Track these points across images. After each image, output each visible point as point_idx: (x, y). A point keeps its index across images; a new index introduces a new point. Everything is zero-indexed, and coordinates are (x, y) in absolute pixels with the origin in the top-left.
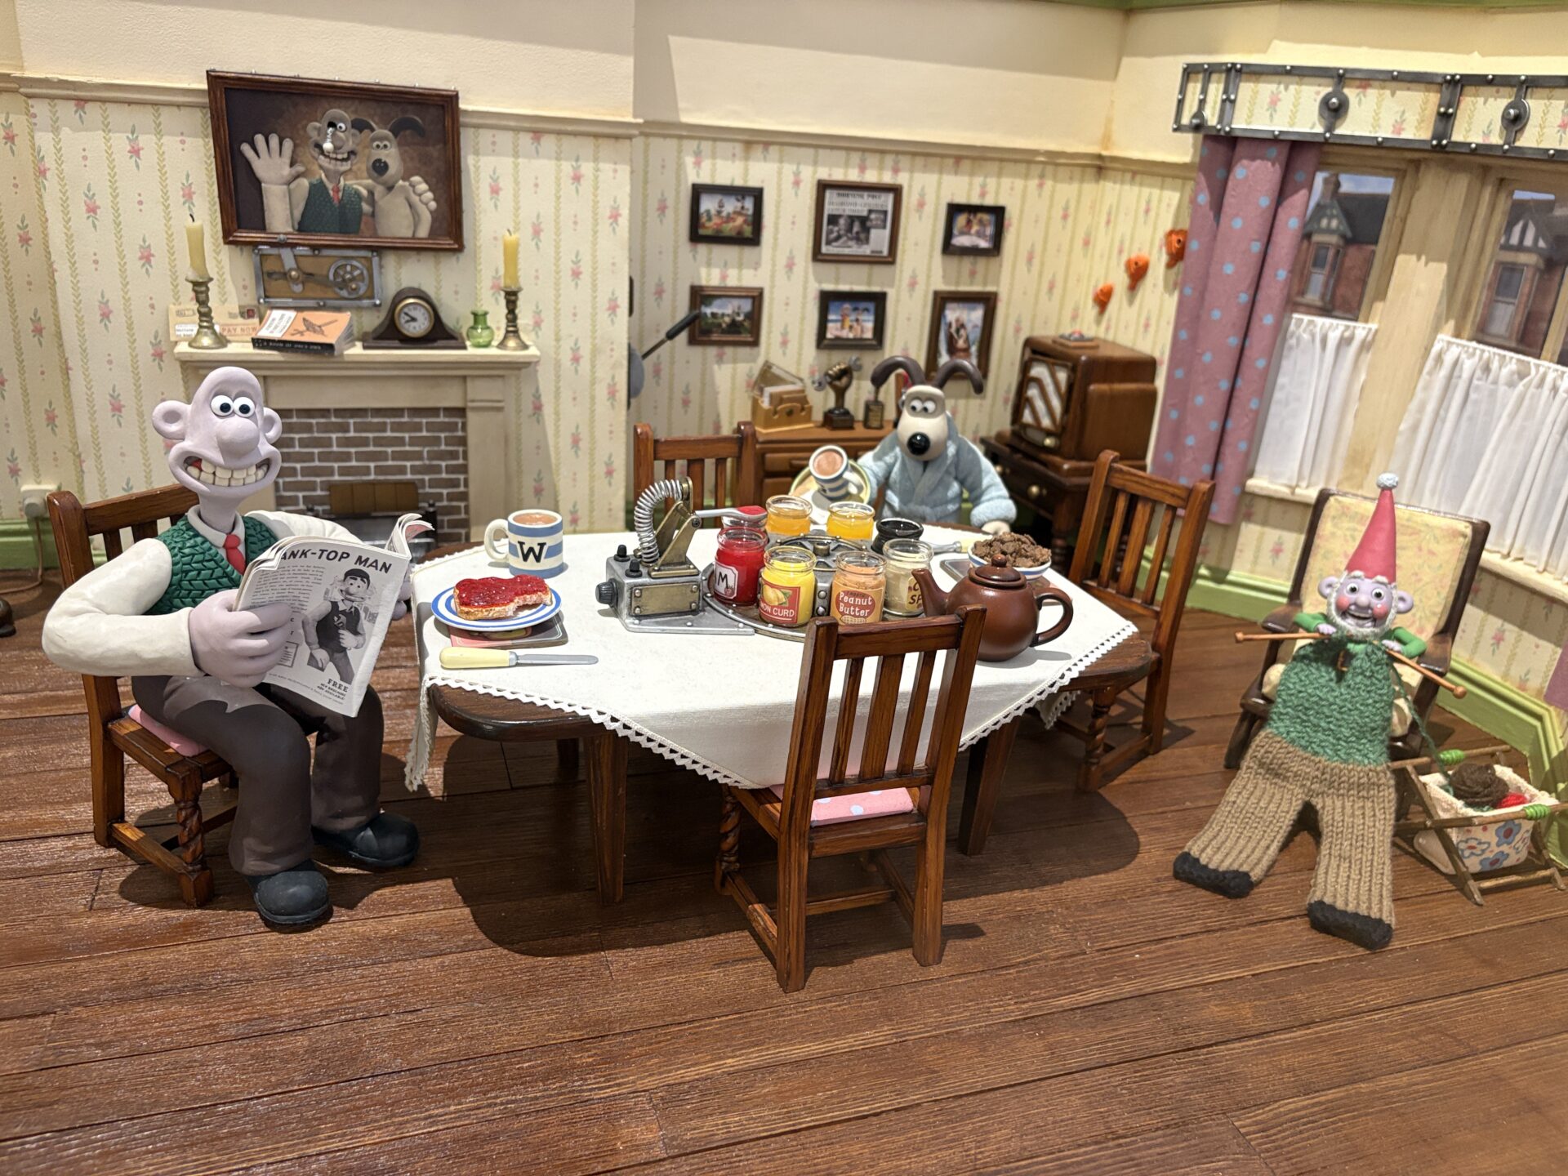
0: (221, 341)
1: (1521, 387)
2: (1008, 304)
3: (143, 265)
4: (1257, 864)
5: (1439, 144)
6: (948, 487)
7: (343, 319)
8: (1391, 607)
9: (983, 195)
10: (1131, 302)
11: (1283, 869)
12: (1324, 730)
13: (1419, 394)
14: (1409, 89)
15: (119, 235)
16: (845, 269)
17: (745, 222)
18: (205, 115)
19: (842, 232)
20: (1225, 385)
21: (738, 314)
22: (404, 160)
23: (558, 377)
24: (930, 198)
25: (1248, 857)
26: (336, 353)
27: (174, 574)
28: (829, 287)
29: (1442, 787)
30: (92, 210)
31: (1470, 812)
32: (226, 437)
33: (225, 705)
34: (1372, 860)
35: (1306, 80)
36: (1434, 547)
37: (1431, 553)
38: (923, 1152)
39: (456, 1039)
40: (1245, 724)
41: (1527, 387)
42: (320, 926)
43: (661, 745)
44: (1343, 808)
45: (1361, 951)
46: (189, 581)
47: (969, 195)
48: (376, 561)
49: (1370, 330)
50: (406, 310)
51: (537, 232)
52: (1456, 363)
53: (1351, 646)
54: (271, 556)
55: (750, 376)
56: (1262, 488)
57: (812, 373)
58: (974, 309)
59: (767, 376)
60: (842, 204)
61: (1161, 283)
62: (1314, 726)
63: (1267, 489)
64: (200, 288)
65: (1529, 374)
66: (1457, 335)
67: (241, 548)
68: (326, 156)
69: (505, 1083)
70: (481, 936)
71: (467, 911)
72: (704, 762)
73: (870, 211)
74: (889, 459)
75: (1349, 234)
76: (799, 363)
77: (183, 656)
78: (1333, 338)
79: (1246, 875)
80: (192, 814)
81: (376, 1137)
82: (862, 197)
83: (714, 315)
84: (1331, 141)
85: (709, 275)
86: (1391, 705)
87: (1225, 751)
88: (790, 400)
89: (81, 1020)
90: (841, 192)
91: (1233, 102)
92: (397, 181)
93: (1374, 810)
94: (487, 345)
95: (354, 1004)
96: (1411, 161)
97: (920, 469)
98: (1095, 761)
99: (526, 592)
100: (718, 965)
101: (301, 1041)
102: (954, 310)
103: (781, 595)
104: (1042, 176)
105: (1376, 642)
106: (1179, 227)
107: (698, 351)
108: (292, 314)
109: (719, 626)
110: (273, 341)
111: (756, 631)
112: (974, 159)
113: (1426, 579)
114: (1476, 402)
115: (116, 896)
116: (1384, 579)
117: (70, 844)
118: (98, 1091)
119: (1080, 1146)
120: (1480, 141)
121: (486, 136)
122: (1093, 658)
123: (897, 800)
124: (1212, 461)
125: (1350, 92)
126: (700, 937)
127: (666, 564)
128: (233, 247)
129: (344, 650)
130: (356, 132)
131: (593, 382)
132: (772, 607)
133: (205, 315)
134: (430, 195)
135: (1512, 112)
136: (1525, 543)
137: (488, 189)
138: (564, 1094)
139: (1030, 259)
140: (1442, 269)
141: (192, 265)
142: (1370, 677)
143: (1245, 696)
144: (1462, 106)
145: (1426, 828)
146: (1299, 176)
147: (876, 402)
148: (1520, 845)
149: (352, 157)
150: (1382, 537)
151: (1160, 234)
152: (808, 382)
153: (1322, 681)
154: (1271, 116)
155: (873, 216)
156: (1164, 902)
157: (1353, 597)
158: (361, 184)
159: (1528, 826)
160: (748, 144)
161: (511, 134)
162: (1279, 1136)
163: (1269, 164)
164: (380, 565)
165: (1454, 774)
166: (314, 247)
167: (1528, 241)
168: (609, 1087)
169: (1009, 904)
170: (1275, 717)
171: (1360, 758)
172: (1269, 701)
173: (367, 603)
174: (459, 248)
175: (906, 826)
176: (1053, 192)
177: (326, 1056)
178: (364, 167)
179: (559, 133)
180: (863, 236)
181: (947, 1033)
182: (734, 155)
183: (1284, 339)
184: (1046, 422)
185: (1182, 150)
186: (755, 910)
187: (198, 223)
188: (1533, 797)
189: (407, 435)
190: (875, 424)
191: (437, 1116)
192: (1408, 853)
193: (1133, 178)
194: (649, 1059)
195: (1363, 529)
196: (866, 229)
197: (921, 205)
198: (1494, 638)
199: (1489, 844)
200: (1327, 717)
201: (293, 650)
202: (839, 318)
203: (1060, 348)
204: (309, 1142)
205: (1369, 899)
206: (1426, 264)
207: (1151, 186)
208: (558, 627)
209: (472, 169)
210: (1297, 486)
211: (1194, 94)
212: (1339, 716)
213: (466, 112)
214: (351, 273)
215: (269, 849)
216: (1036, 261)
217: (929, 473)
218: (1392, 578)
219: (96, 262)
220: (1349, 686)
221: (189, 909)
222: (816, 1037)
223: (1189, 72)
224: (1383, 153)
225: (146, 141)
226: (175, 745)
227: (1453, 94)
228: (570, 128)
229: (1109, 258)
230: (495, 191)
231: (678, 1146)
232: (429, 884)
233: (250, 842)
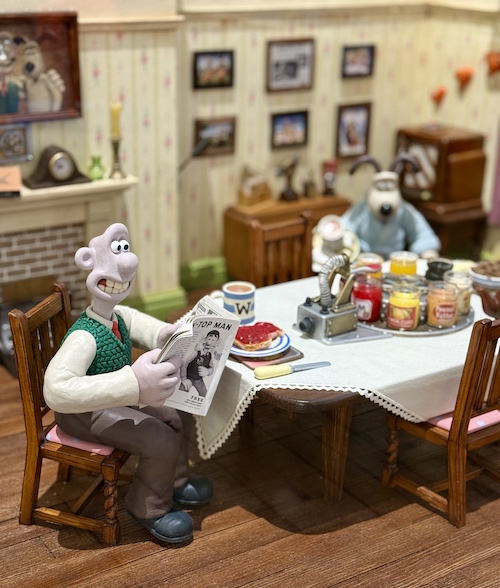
7: (14, 172)
10: (461, 98)
16: (285, 97)
17: (224, 73)
21: (223, 135)
22: (44, 61)
24: (332, 45)
26: (21, 196)
28: (276, 110)
33: (133, 421)
47: (354, 39)
55: (232, 175)
57: (269, 168)
58: (359, 114)
59: (247, 174)
60: (282, 54)
61: (483, 86)
67: (117, 329)
73: (297, 58)
76: (261, 161)
82: (294, 48)
83: (208, 137)
85: (205, 111)
88: (261, 188)
90: (281, 46)
92: (40, 75)
94: (102, 178)
102: (349, 116)
103: (405, 312)
106: (494, 50)
107: (198, 162)
109: (372, 335)
111: (394, 335)
127: (341, 304)
129: (201, 378)
130: (16, 45)
134: (61, 82)
137: (92, 74)
147: (311, 182)
149: (15, 63)
151: (480, 54)
155: (299, 60)
160: (225, 22)
161: (105, 36)
164: (226, 326)
173: (217, 349)
174: (80, 115)
178: (20, 68)
179: (132, 32)
180: (294, 74)
182: (216, 29)
184: (424, 184)
186: (422, 490)
189: (49, 244)
196: (295, 69)
197: (327, 49)
208: (295, 349)
213: (81, 25)
214: (14, 140)
215: (160, 501)
216: (394, 78)
221: (111, 547)
226: (95, 451)
228: (139, 28)
229: (441, 71)
230: (96, 74)
232: (229, 510)
233: (151, 499)
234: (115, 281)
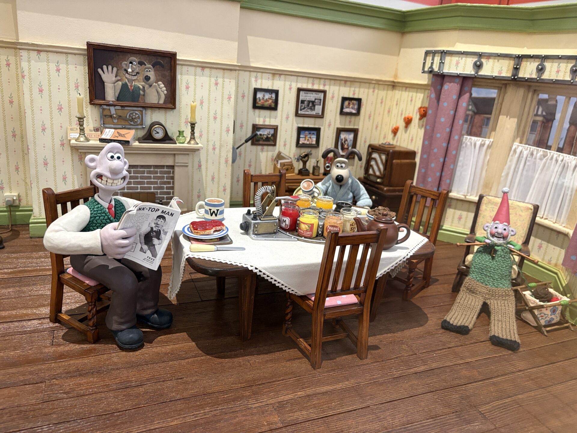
0: (87, 140)
1: (544, 160)
2: (362, 133)
3: (59, 112)
4: (470, 323)
5: (514, 78)
6: (348, 195)
7: (132, 132)
8: (509, 234)
9: (354, 94)
10: (406, 132)
11: (478, 325)
12: (489, 277)
13: (508, 163)
14: (503, 59)
15: (50, 100)
16: (306, 119)
17: (272, 102)
18: (85, 58)
19: (306, 106)
20: (442, 160)
21: (269, 135)
22: (156, 76)
23: (207, 155)
24: (336, 95)
25: (467, 321)
26: (130, 144)
27: (91, 218)
28: (301, 125)
29: (531, 295)
30: (41, 91)
31: (542, 303)
32: (113, 167)
33: (108, 266)
34: (509, 321)
35: (468, 56)
36: (521, 213)
37: (520, 215)
38: (374, 422)
39: (198, 388)
40: (459, 276)
41: (547, 159)
42: (140, 349)
43: (272, 278)
44: (497, 303)
45: (510, 352)
46: (96, 220)
47: (349, 94)
48: (169, 212)
49: (490, 141)
50: (155, 129)
51: (202, 103)
52: (521, 152)
53: (496, 247)
54: (133, 209)
55: (273, 157)
56: (455, 196)
57: (294, 156)
58: (350, 134)
59: (279, 156)
60: (306, 96)
61: (417, 125)
62: (485, 275)
63: (456, 196)
64: (81, 120)
65: (547, 155)
66: (521, 143)
67: (113, 209)
68: (128, 74)
69: (220, 402)
70: (200, 352)
71: (194, 343)
72: (286, 285)
73: (315, 99)
74: (327, 184)
75: (476, 111)
76: (290, 152)
77: (98, 246)
78: (478, 144)
79: (467, 327)
80: (94, 308)
81: (175, 423)
82: (313, 94)
83: (260, 135)
84: (477, 77)
85: (259, 120)
86: (511, 267)
87: (452, 286)
88: (288, 165)
89: (56, 384)
90: (306, 92)
91: (443, 63)
92: (153, 83)
93: (508, 304)
94: (183, 143)
95: (158, 376)
96: (503, 84)
97: (339, 188)
98: (409, 289)
99: (217, 226)
100: (289, 360)
101: (141, 389)
102: (344, 134)
103: (307, 227)
104: (374, 88)
105: (505, 246)
106: (423, 106)
107: (254, 147)
108: (113, 130)
109: (284, 238)
110: (107, 140)
111: (298, 240)
112: (351, 81)
113: (519, 224)
114: (529, 166)
115: (62, 340)
116: (506, 224)
117: (40, 322)
118: (67, 409)
119: (428, 419)
120: (529, 76)
121: (185, 68)
122: (416, 249)
123: (351, 299)
124: (437, 186)
125: (484, 60)
126: (280, 351)
127: (266, 216)
128: (92, 105)
129: (154, 245)
130: (139, 65)
131: (220, 157)
132: (304, 231)
133: (82, 130)
134: (165, 89)
135: (540, 67)
136: (548, 213)
137: (185, 87)
138: (241, 406)
139: (370, 117)
140: (516, 120)
141: (78, 111)
142: (504, 258)
143: (459, 266)
144: (522, 65)
145: (526, 310)
146: (466, 89)
147: (317, 166)
148: (558, 315)
149: (138, 74)
150: (505, 209)
151: (417, 108)
152: (293, 159)
153: (487, 259)
154: (456, 68)
155: (316, 101)
156: (440, 337)
157: (496, 230)
158: (140, 84)
159: (560, 308)
160: (274, 74)
161: (194, 68)
162: (495, 414)
163: (456, 84)
164: (170, 214)
165: (534, 291)
166: (122, 106)
167: (540, 113)
168: (258, 403)
169: (387, 338)
170: (471, 272)
171: (502, 286)
172: (468, 267)
173: (164, 227)
174: (175, 108)
175: (356, 308)
176: (378, 94)
177: (151, 395)
178: (141, 78)
179: (211, 68)
180: (313, 108)
181: (374, 382)
182: (269, 78)
183: (461, 145)
184: (378, 173)
185: (424, 80)
186: (300, 340)
187: (82, 96)
188: (561, 298)
189: (152, 175)
190: (317, 174)
191: (197, 414)
192: (519, 319)
193: (406, 89)
194: (270, 393)
195: (497, 208)
196: (314, 106)
197: (333, 97)
198: (538, 246)
199: (548, 315)
200: (490, 272)
201: (135, 246)
202: (304, 136)
203: (382, 148)
204: (151, 425)
205: (510, 334)
206: (509, 119)
207: (412, 92)
208: (228, 238)
209: (180, 80)
210: (467, 195)
211: (429, 60)
212: (494, 272)
213: (179, 60)
214: (135, 116)
215: (122, 320)
216: (372, 118)
217: (342, 189)
218: (509, 223)
219: (41, 110)
220: (496, 261)
221: (90, 344)
222: (328, 384)
223: (427, 53)
224: (494, 81)
225: (63, 66)
226: (87, 282)
227: (519, 61)
228: (215, 66)
229: (398, 116)
230: (187, 88)
231: (286, 423)
232: (177, 334)
233: (115, 318)
234: (108, 178)
